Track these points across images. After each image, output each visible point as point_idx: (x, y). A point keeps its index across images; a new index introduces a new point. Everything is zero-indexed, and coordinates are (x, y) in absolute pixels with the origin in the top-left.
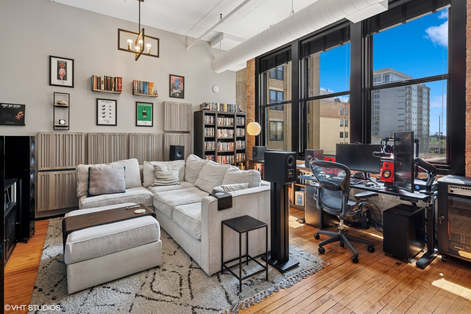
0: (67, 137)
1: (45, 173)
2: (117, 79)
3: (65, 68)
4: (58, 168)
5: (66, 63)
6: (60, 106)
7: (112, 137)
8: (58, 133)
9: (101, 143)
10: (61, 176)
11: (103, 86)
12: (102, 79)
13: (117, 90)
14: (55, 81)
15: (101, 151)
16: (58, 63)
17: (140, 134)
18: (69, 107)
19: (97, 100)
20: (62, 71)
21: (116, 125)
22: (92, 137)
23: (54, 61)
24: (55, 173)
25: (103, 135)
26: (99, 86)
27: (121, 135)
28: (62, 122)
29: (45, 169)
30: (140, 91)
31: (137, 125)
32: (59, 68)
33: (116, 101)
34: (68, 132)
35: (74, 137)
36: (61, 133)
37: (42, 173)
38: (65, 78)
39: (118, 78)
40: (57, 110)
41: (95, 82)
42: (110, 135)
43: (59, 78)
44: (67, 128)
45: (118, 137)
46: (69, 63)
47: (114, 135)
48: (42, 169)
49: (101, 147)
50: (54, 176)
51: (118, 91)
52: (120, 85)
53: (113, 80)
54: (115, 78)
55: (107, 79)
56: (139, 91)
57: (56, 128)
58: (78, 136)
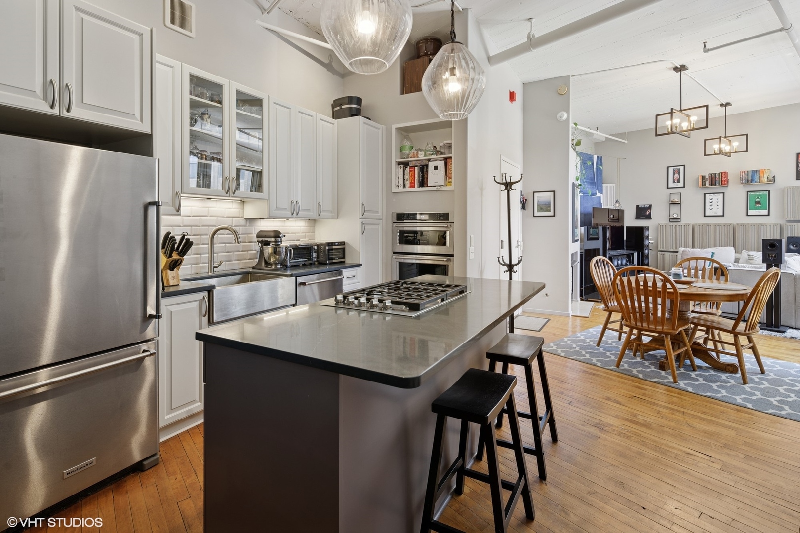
0: (678, 227)
1: (663, 253)
2: (720, 174)
3: (679, 173)
4: (671, 250)
5: (679, 170)
6: (673, 203)
7: (717, 227)
8: (671, 223)
9: (706, 232)
10: (673, 256)
11: (707, 183)
12: (707, 177)
13: (720, 184)
14: (671, 185)
15: (706, 239)
16: (673, 170)
17: (748, 224)
18: (680, 204)
19: (705, 194)
20: (676, 175)
21: (723, 216)
22: (698, 226)
23: (671, 170)
24: (669, 253)
25: (708, 225)
26: (704, 183)
27: (725, 225)
28: (675, 216)
29: (663, 250)
30: (748, 180)
31: (747, 215)
32: (674, 174)
33: (724, 193)
34: (679, 223)
35: (683, 226)
36: (674, 224)
37: (660, 252)
38: (678, 181)
39: (722, 173)
40: (671, 206)
41: (700, 180)
42: (715, 225)
43: (674, 182)
44: (679, 220)
45: (723, 227)
46: (682, 169)
47: (719, 225)
48: (660, 250)
49: (706, 235)
50: (668, 256)
51: (722, 184)
52: (724, 179)
53: (717, 176)
54: (719, 174)
55: (711, 176)
56: (746, 182)
57: (671, 220)
58: (687, 226)
